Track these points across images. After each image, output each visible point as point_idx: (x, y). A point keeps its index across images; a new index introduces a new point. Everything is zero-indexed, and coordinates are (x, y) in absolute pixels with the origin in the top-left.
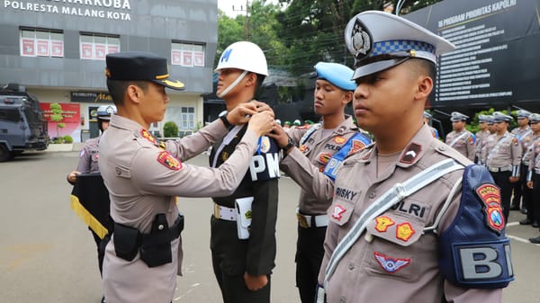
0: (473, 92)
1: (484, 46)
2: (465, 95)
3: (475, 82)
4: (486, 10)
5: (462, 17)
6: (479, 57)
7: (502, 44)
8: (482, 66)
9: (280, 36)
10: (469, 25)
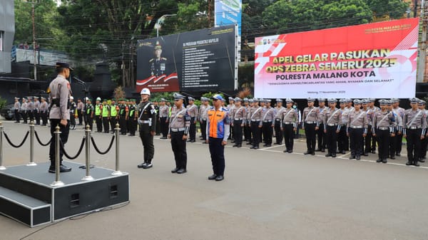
0: (201, 83)
1: (205, 60)
2: (197, 85)
3: (201, 78)
4: (206, 42)
5: (195, 43)
6: (203, 65)
7: (213, 60)
8: (205, 70)
9: (61, 26)
10: (198, 48)
